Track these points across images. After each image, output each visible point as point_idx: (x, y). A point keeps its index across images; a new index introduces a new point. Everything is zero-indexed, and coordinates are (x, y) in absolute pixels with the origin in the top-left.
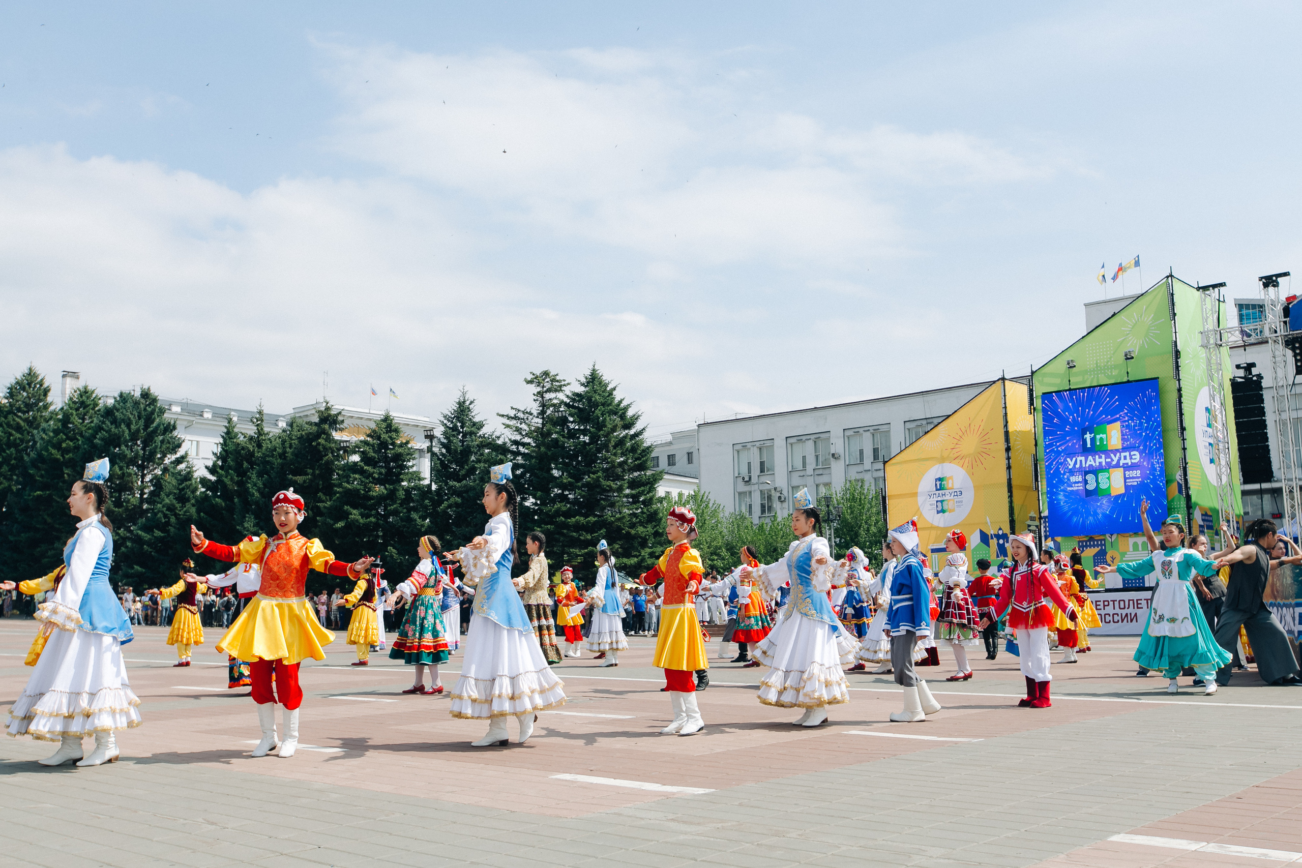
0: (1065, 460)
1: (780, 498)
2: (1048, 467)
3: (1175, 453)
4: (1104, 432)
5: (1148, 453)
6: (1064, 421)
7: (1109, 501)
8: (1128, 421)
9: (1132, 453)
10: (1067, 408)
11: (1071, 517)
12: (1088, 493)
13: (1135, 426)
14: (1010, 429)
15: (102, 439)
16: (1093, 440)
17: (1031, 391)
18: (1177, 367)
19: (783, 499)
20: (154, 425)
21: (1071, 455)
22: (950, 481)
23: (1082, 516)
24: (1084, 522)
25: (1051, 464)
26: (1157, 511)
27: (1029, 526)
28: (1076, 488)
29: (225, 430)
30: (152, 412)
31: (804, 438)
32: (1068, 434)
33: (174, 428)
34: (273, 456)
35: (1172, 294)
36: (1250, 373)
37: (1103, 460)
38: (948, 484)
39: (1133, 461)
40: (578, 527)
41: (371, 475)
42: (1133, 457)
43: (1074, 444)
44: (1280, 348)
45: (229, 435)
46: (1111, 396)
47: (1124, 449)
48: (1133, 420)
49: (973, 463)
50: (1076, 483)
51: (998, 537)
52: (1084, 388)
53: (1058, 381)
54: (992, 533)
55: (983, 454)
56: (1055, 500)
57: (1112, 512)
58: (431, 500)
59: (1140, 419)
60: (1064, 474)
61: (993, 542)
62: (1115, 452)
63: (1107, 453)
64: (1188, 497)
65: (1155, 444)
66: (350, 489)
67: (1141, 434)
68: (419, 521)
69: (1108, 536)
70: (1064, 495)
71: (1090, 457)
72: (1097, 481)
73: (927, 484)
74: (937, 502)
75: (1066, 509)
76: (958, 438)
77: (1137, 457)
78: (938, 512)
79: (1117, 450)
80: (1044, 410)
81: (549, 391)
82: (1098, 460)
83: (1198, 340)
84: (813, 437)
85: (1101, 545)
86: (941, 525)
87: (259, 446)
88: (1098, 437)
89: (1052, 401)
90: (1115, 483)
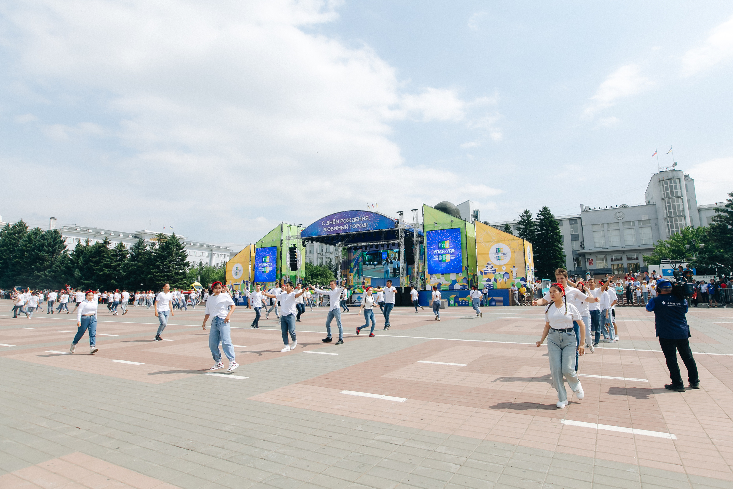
3: (279, 263)
4: (266, 258)
5: (273, 264)
6: (260, 255)
7: (266, 274)
10: (260, 252)
12: (263, 272)
13: (272, 257)
14: (251, 256)
15: (39, 244)
16: (264, 260)
17: (255, 247)
18: (281, 244)
20: (57, 241)
21: (260, 263)
23: (261, 277)
25: (257, 265)
26: (274, 276)
28: (260, 271)
29: (77, 244)
30: (57, 237)
32: (259, 258)
33: (65, 241)
34: (87, 252)
35: (282, 227)
36: (294, 246)
38: (238, 268)
39: (271, 265)
40: (159, 276)
41: (113, 259)
44: (300, 241)
45: (79, 245)
46: (268, 250)
47: (270, 262)
49: (243, 264)
50: (260, 269)
51: (246, 281)
52: (264, 248)
53: (260, 245)
55: (246, 262)
57: (266, 276)
58: (127, 267)
59: (273, 255)
60: (259, 267)
62: (268, 263)
63: (266, 263)
64: (281, 274)
65: (276, 261)
66: (105, 263)
67: (273, 259)
68: (122, 273)
70: (258, 272)
71: (263, 264)
72: (264, 269)
73: (234, 268)
74: (236, 273)
75: (258, 275)
76: (240, 258)
78: (236, 275)
80: (257, 252)
81: (162, 238)
82: (265, 264)
83: (286, 238)
85: (265, 283)
86: (236, 278)
87: (86, 249)
89: (258, 250)
90: (267, 270)
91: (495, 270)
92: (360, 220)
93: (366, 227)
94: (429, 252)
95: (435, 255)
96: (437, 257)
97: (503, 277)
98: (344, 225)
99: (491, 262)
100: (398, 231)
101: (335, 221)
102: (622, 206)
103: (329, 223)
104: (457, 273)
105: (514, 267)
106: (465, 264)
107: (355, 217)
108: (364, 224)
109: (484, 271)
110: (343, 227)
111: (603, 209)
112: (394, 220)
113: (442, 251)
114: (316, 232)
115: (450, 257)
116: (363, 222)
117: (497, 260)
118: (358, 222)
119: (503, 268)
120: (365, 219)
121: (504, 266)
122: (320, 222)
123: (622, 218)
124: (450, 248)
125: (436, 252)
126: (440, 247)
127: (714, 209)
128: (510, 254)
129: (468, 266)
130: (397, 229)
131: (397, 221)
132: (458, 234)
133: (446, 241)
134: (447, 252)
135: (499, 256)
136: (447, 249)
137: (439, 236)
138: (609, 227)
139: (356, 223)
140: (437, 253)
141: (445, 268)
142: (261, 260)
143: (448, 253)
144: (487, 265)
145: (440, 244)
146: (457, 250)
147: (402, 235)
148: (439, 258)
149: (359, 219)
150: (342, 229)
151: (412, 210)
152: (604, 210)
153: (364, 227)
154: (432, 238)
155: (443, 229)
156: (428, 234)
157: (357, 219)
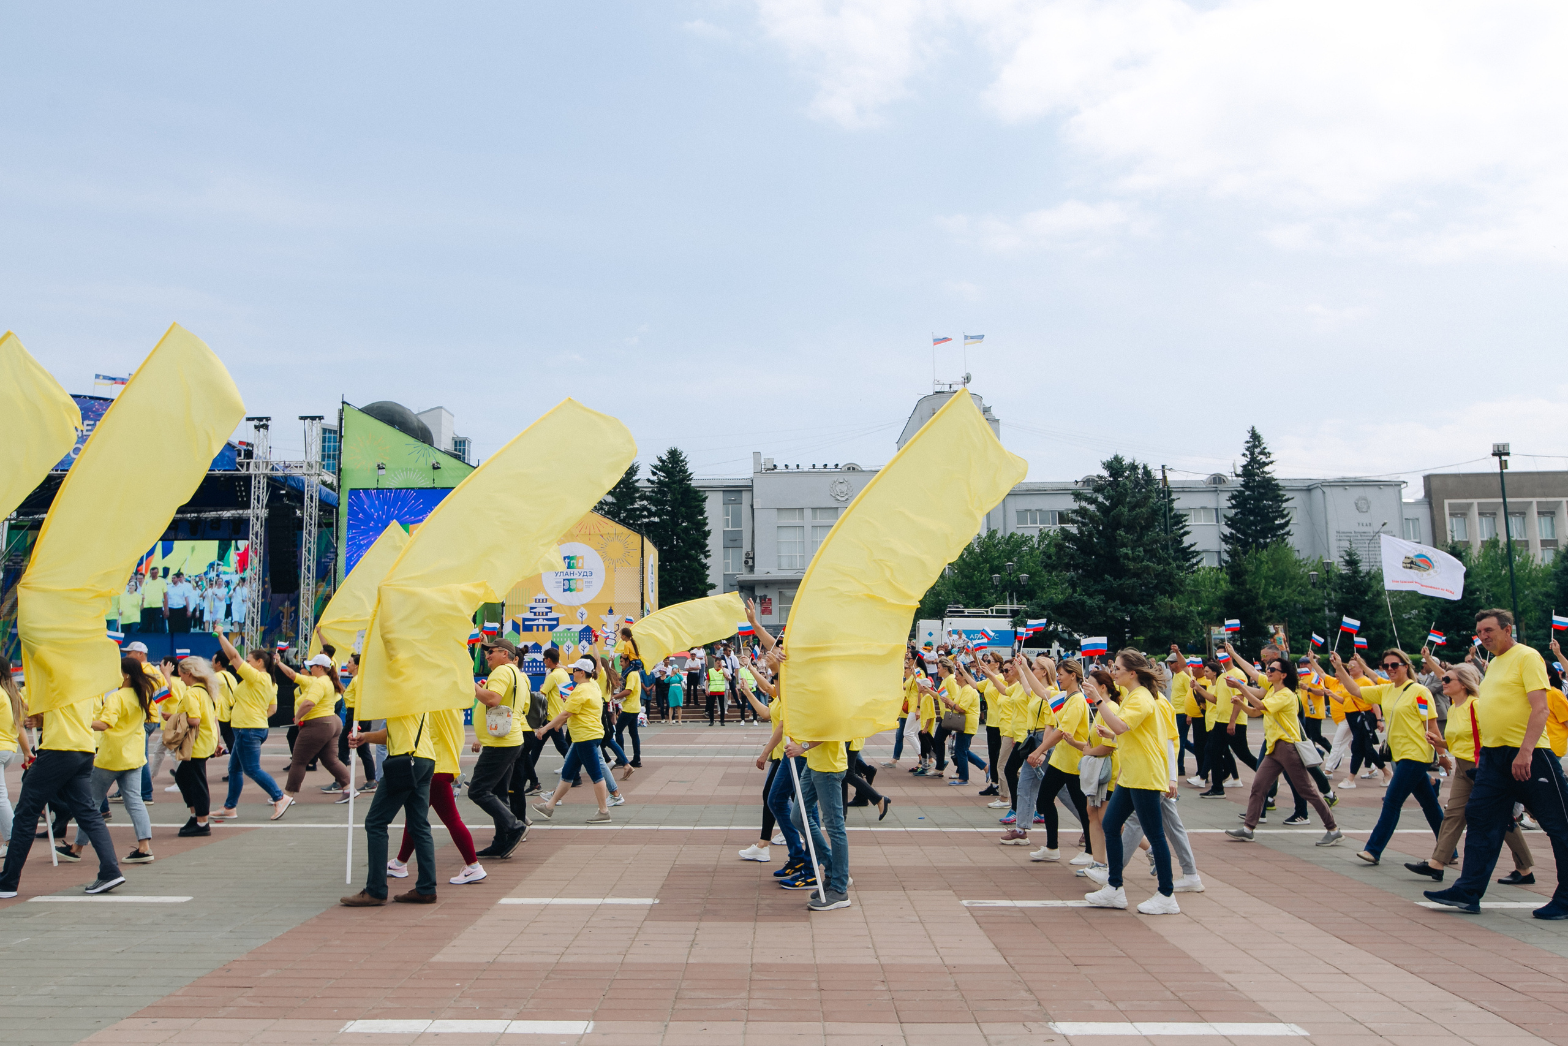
91: (557, 619)
94: (352, 555)
97: (577, 639)
99: (547, 594)
100: (248, 479)
102: (849, 469)
105: (611, 612)
109: (525, 620)
111: (806, 469)
112: (236, 443)
117: (565, 590)
119: (579, 615)
121: (583, 610)
123: (846, 497)
127: (1072, 494)
128: (603, 574)
130: (243, 471)
131: (245, 447)
135: (568, 580)
137: (389, 509)
138: (815, 517)
144: (534, 604)
147: (260, 493)
151: (302, 418)
152: (809, 472)
154: (364, 511)
155: (404, 489)
156: (352, 499)
157: (90, 428)
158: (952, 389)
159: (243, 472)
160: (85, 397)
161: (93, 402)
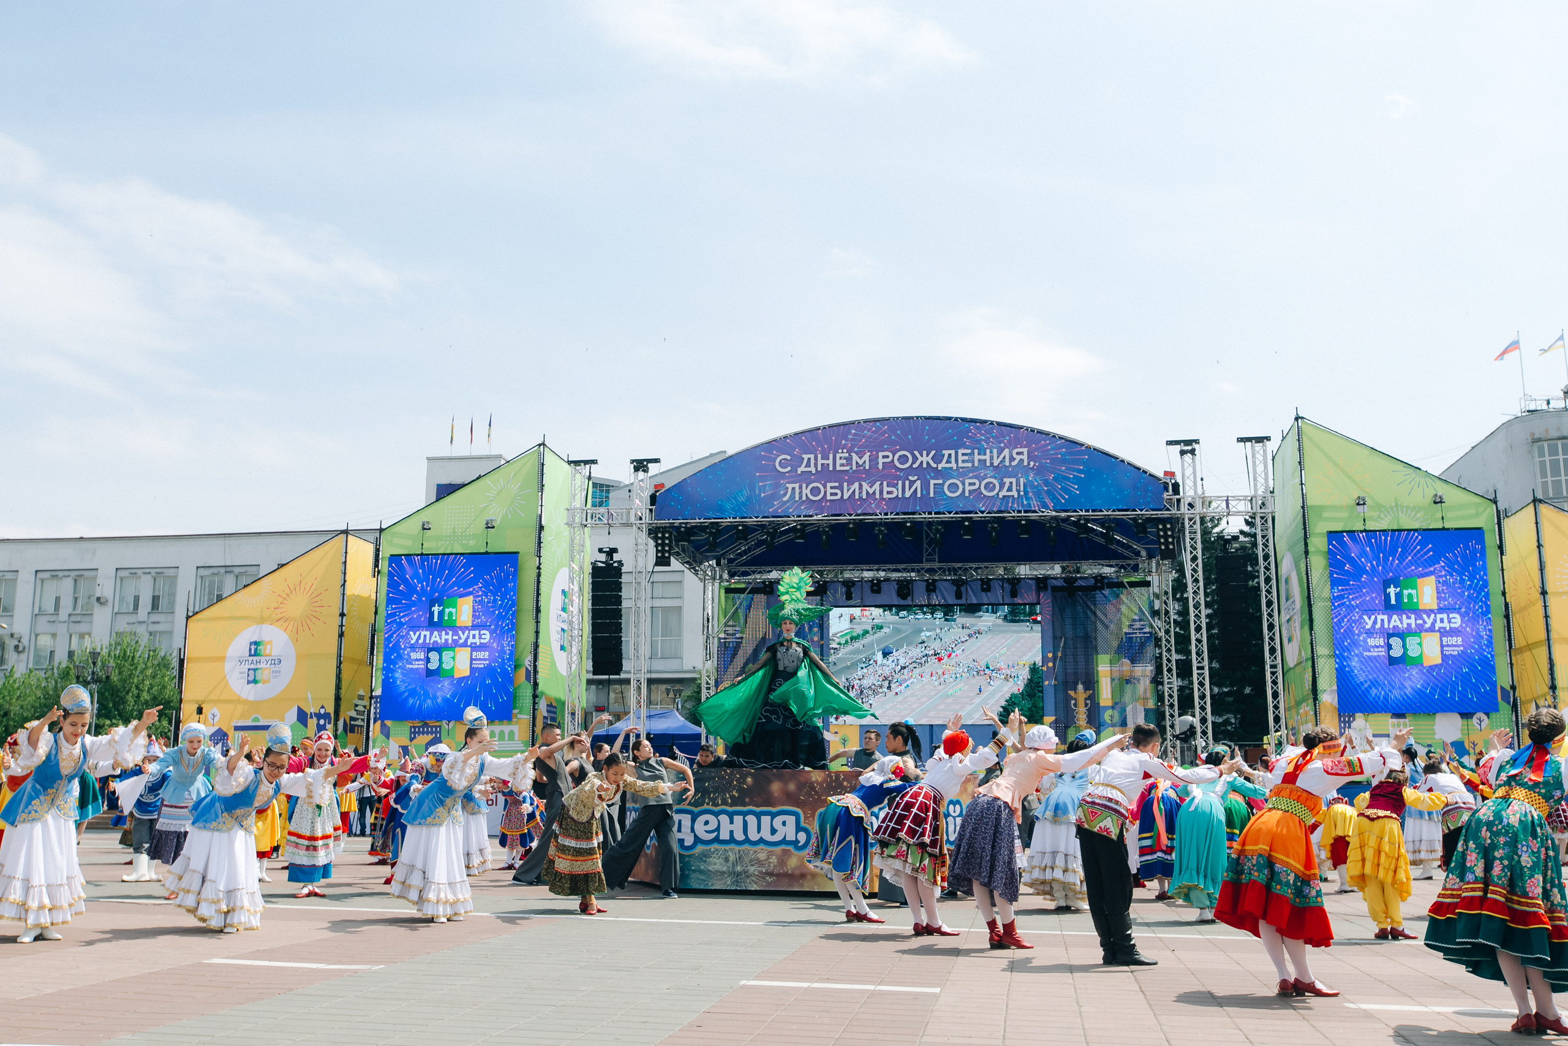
0: (408, 633)
1: (17, 647)
2: (388, 640)
3: (527, 637)
4: (455, 606)
5: (499, 633)
6: (411, 589)
7: (452, 683)
8: (481, 596)
9: (482, 632)
10: (416, 575)
11: (407, 698)
12: (430, 673)
13: (488, 602)
14: (348, 592)
16: (441, 614)
17: (377, 551)
18: (540, 543)
19: (21, 649)
21: (415, 628)
22: (269, 646)
23: (419, 698)
24: (420, 706)
25: (391, 636)
26: (502, 698)
27: (356, 705)
28: (416, 667)
31: (61, 574)
32: (414, 604)
35: (543, 464)
36: (612, 559)
37: (449, 637)
38: (265, 649)
39: (482, 641)
42: (483, 637)
43: (420, 616)
44: (643, 537)
47: (474, 627)
48: (486, 596)
49: (299, 627)
50: (417, 660)
51: (319, 716)
52: (438, 554)
53: (409, 543)
54: (313, 711)
55: (312, 618)
56: (391, 678)
57: (454, 696)
59: (495, 595)
60: (405, 649)
61: (312, 723)
62: (464, 629)
63: (455, 629)
64: (536, 685)
65: (507, 625)
67: (494, 612)
69: (444, 722)
70: (402, 673)
71: (436, 633)
72: (440, 660)
73: (239, 647)
74: (249, 670)
75: (402, 689)
76: (285, 596)
77: (487, 636)
78: (249, 682)
79: (466, 628)
80: (390, 575)
82: (444, 637)
83: (563, 517)
84: (73, 574)
85: (436, 732)
86: (251, 698)
88: (447, 611)
89: (400, 565)
90: (460, 663)
92: (982, 462)
93: (1015, 493)
94: (1341, 620)
95: (1370, 633)
96: (1381, 642)
98: (899, 478)
100: (1181, 521)
101: (849, 459)
103: (811, 462)
104: (1466, 715)
106: (1503, 679)
107: (956, 448)
108: (1007, 481)
110: (895, 486)
112: (1160, 474)
113: (1405, 621)
114: (742, 499)
115: (1442, 646)
116: (1001, 471)
118: (976, 471)
120: (1012, 459)
122: (764, 458)
124: (1441, 610)
125: (1375, 622)
126: (1393, 602)
129: (1513, 688)
131: (1169, 480)
132: (1474, 552)
133: (1420, 581)
134: (1427, 626)
136: (1429, 612)
137: (1386, 559)
139: (962, 474)
140: (1378, 626)
141: (1419, 693)
142: (419, 615)
143: (1432, 629)
145: (1392, 591)
146: (1471, 617)
147: (1194, 540)
148: (1389, 647)
149: (977, 457)
150: (885, 496)
151: (1242, 440)
153: (1004, 493)
154: (1352, 561)
155: (1404, 530)
156: (1334, 546)
157: (966, 458)
158: (1550, 406)
159: (1174, 512)
160: (956, 419)
161: (967, 425)
